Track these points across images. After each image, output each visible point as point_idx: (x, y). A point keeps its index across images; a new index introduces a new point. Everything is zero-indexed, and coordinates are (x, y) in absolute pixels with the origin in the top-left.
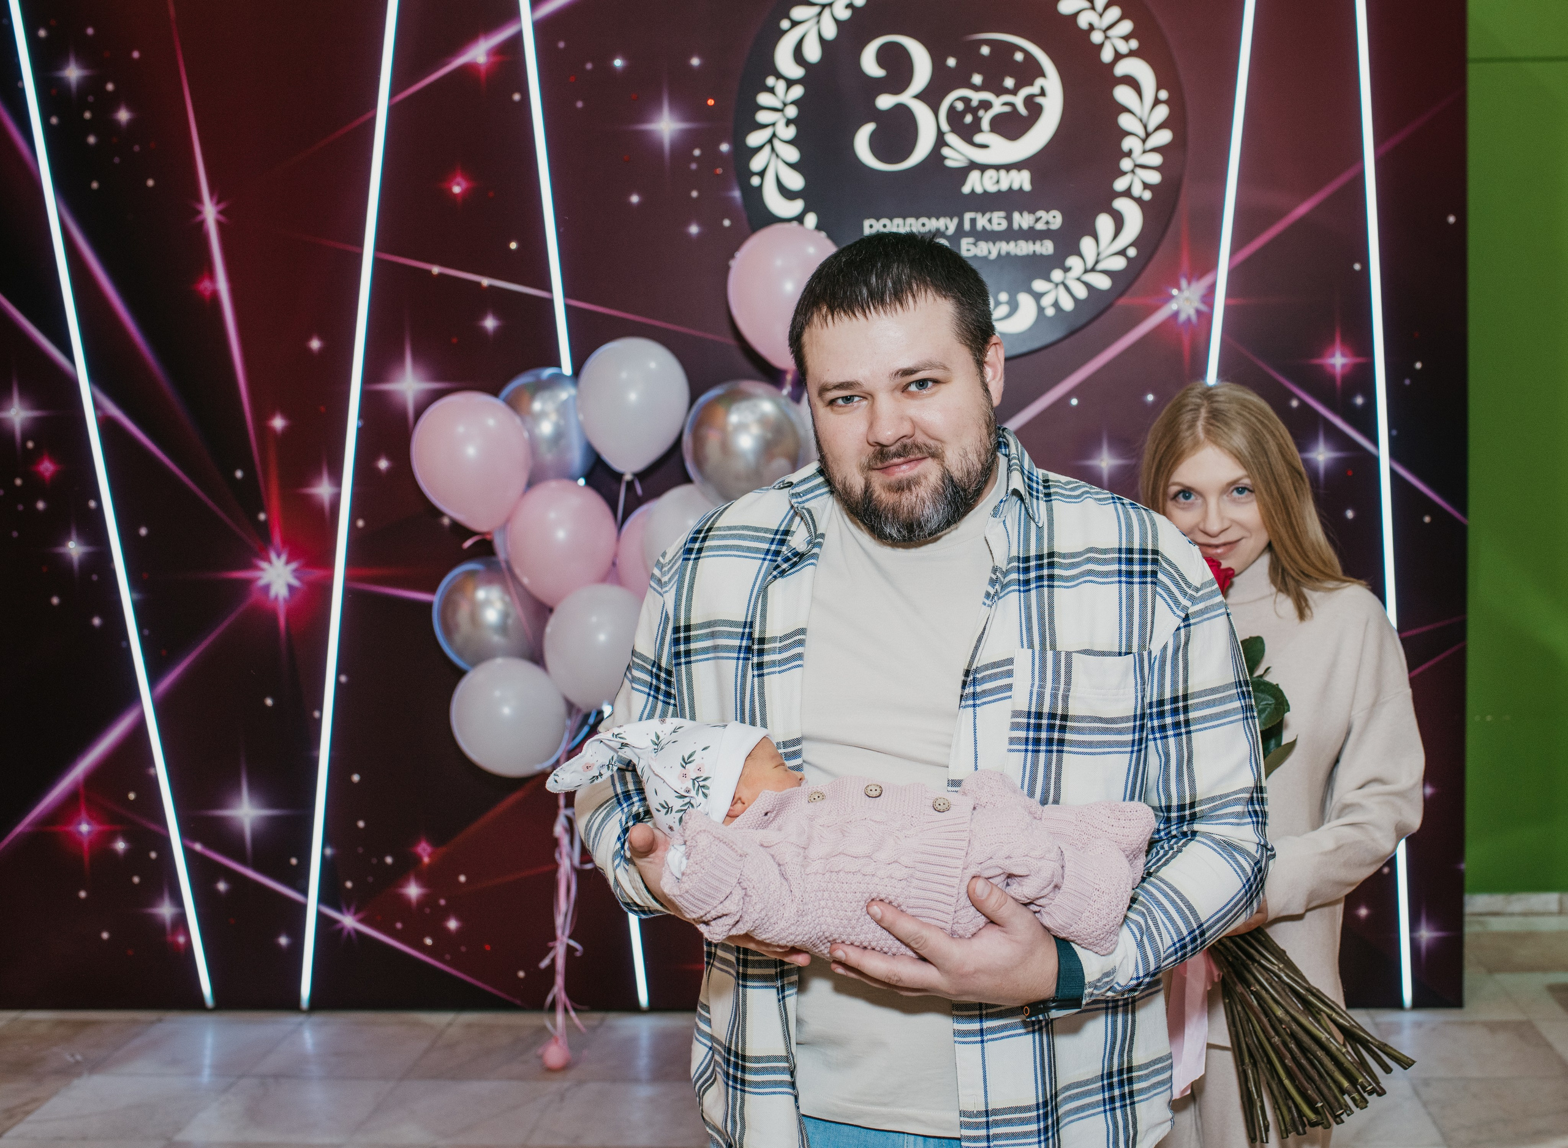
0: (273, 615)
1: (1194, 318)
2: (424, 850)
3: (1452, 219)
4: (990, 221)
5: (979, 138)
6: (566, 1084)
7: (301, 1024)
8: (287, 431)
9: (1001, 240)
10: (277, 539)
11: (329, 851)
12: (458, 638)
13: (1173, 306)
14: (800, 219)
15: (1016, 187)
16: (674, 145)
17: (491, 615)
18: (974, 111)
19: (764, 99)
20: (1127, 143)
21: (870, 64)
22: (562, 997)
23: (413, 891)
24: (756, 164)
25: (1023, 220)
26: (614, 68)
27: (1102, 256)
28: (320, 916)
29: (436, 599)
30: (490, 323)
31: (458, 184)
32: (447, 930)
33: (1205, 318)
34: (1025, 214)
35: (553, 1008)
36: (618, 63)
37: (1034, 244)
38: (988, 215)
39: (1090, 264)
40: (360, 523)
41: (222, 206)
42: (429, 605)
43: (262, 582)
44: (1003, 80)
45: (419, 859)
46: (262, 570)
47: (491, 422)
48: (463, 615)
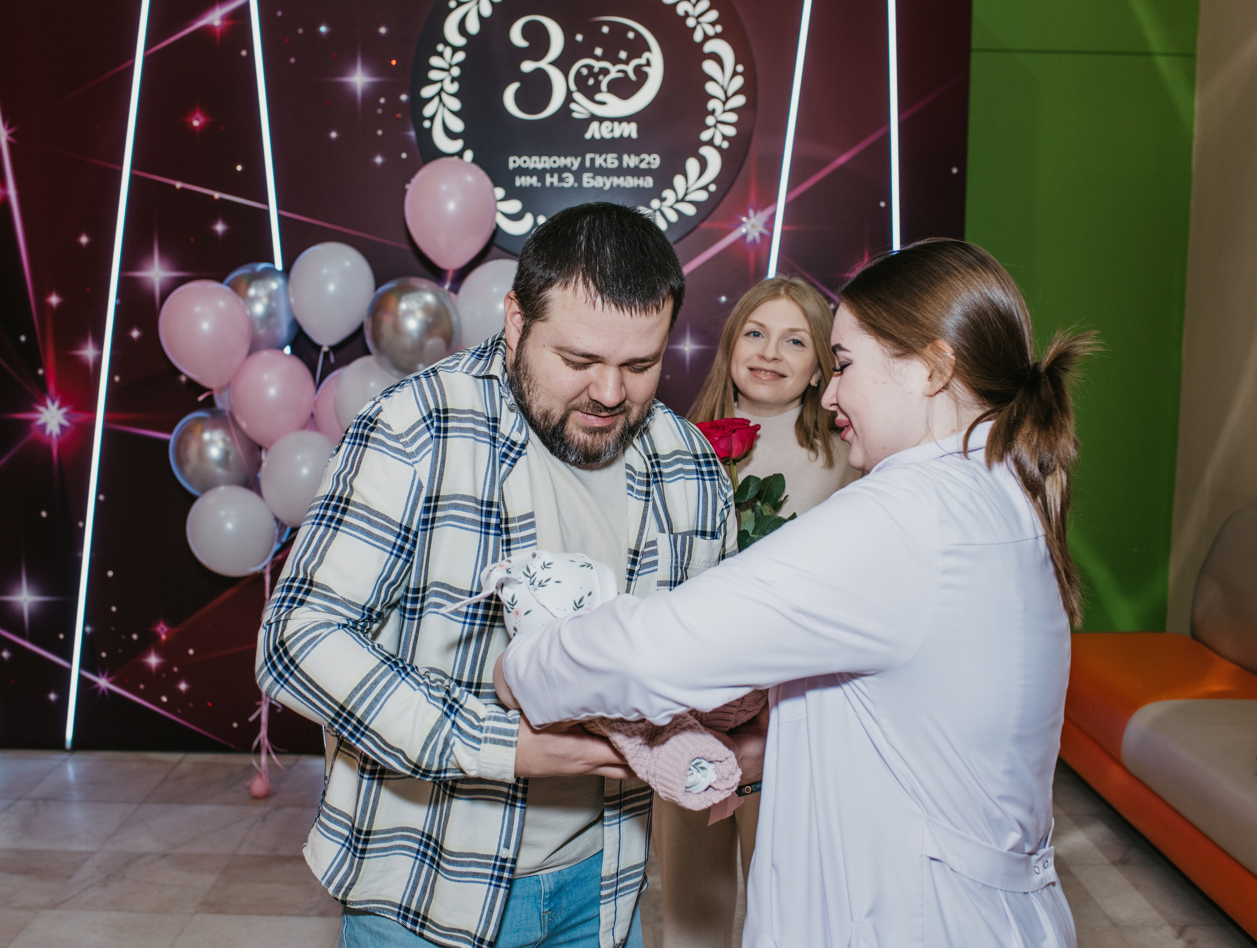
0: (48, 447)
1: (758, 239)
2: (162, 629)
3: (955, 171)
4: (605, 160)
5: (599, 97)
6: (268, 809)
7: (65, 760)
8: (60, 306)
9: (613, 175)
10: (52, 389)
11: (88, 629)
12: (189, 469)
13: (743, 230)
14: (460, 154)
15: (626, 135)
16: (365, 94)
17: (215, 452)
18: (595, 76)
19: (435, 61)
20: (712, 105)
21: (517, 37)
22: (266, 742)
23: (153, 660)
24: (428, 111)
25: (630, 161)
26: (320, 33)
27: (690, 190)
28: (81, 678)
29: (172, 438)
30: (220, 227)
31: (197, 119)
32: (179, 691)
33: (767, 239)
34: (633, 156)
35: (258, 750)
36: (323, 29)
37: (638, 179)
38: (604, 156)
39: (681, 195)
40: (117, 379)
41: (12, 131)
42: (167, 442)
43: (40, 422)
44: (618, 53)
45: (158, 636)
46: (40, 412)
47: (221, 304)
48: (192, 451)
